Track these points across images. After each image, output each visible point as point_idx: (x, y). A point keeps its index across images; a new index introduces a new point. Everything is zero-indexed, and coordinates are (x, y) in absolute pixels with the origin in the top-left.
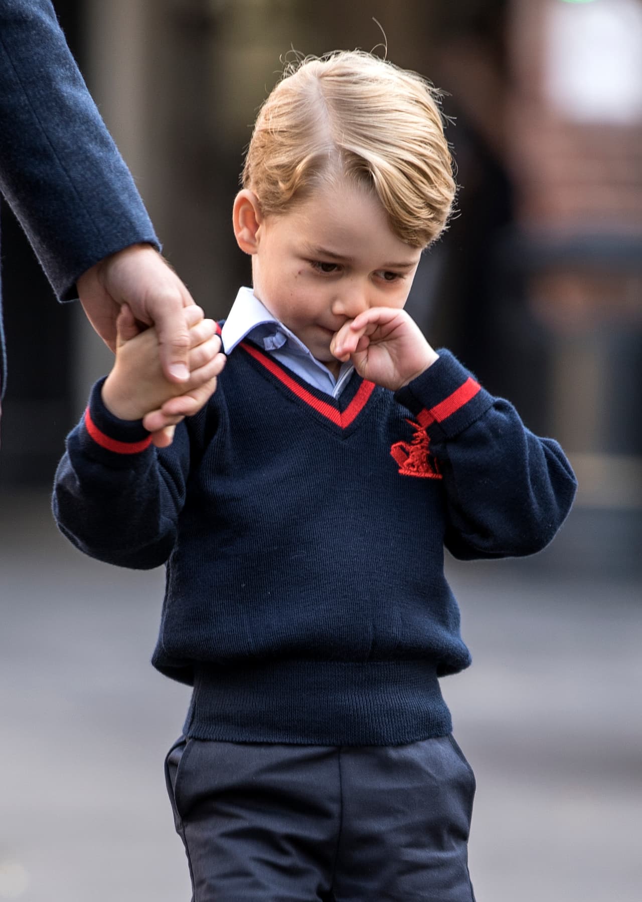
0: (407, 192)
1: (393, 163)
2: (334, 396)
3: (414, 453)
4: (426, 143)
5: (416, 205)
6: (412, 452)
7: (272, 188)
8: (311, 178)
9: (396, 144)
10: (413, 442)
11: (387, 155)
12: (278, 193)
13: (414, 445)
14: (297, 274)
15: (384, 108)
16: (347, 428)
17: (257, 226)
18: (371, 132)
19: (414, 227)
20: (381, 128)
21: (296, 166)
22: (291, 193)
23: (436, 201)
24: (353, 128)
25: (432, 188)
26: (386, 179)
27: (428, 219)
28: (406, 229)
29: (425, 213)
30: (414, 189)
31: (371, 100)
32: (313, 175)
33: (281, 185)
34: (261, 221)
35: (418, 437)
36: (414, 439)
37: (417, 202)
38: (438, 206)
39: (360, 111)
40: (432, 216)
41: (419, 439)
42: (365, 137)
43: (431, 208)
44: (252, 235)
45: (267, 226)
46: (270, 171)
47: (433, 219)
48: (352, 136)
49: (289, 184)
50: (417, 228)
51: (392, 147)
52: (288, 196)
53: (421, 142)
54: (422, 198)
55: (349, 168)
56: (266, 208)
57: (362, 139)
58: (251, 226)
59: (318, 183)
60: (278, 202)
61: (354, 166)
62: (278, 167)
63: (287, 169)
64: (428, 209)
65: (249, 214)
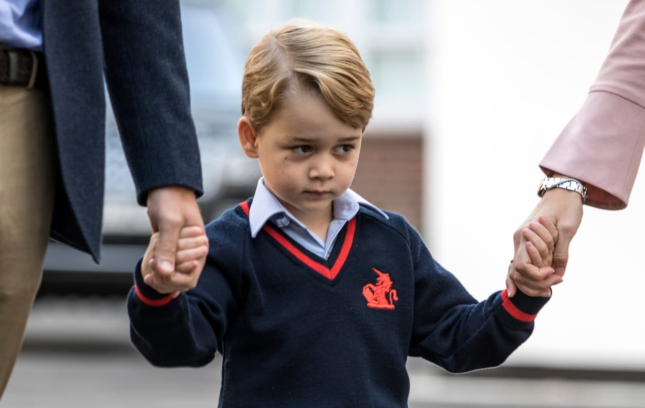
0: (342, 92)
1: (330, 75)
2: (325, 258)
3: (377, 292)
4: (349, 62)
5: (350, 99)
6: (376, 291)
7: (258, 108)
8: (281, 94)
9: (330, 64)
10: (377, 284)
11: (325, 71)
12: (262, 110)
13: (377, 286)
14: (284, 159)
15: (319, 45)
16: (334, 280)
17: (254, 139)
18: (313, 59)
19: (351, 114)
20: (319, 56)
21: (270, 91)
22: (270, 108)
23: (363, 96)
24: (302, 59)
25: (359, 88)
26: (327, 85)
27: (360, 108)
28: (346, 115)
29: (356, 104)
30: (347, 90)
31: (310, 41)
32: (282, 93)
33: (263, 105)
34: (256, 135)
35: (380, 280)
36: (377, 282)
37: (350, 98)
38: (364, 99)
39: (304, 48)
40: (362, 106)
41: (380, 282)
42: (310, 63)
43: (360, 101)
44: (253, 145)
45: (261, 136)
46: (255, 98)
47: (363, 108)
48: (302, 64)
49: (267, 103)
50: (353, 114)
51: (328, 66)
52: (268, 111)
53: (347, 61)
54: (353, 95)
55: (304, 82)
56: (258, 123)
57: (308, 64)
58: (251, 140)
59: (286, 97)
60: (263, 116)
61: (306, 81)
62: (259, 94)
63: (265, 94)
64: (359, 102)
65: (249, 133)
